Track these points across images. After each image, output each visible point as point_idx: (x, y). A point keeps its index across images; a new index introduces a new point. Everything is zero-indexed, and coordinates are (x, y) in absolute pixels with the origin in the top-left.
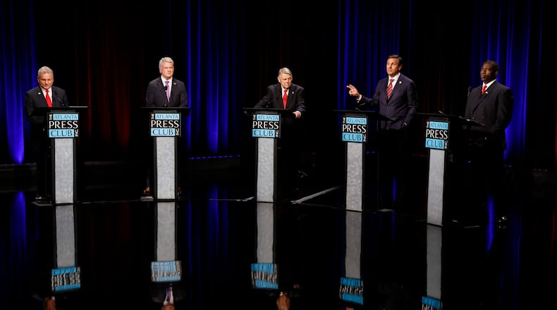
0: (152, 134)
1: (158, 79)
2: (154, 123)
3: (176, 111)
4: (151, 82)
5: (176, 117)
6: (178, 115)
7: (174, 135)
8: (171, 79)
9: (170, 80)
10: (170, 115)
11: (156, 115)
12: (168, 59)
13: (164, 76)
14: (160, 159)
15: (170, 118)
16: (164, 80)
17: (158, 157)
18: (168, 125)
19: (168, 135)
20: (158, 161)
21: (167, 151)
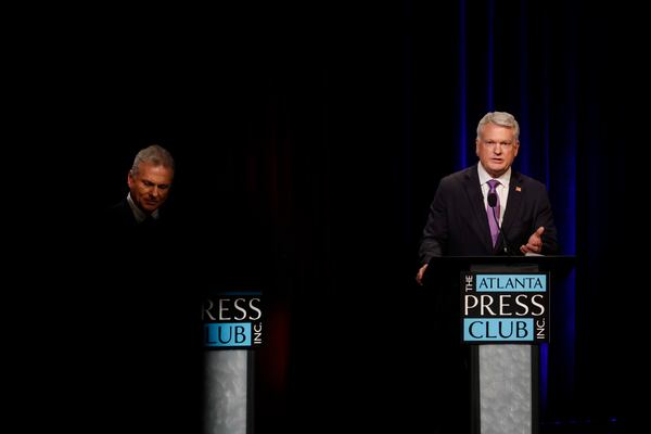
0: (467, 337)
1: (467, 171)
2: (471, 301)
3: (536, 267)
4: (445, 179)
5: (537, 283)
6: (543, 278)
7: (530, 337)
8: (507, 176)
9: (505, 181)
10: (521, 277)
11: (479, 278)
12: (503, 117)
13: (483, 164)
14: (490, 410)
15: (519, 288)
16: (484, 177)
17: (484, 404)
18: (513, 310)
19: (513, 338)
20: (484, 417)
21: (511, 387)
